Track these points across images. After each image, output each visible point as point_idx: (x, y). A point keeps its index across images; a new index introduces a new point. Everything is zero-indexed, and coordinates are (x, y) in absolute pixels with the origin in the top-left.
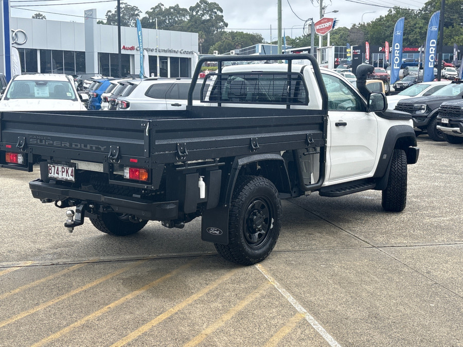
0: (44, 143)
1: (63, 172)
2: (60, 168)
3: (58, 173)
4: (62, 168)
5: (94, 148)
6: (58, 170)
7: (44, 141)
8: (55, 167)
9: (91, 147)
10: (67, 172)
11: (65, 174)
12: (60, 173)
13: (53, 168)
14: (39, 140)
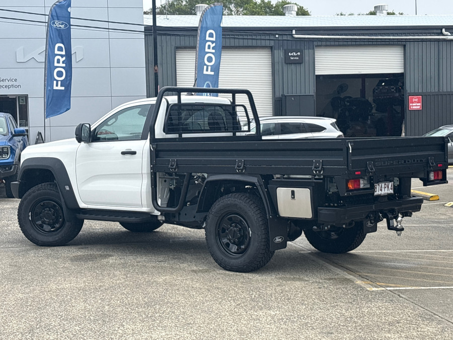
0: (386, 164)
1: (385, 188)
2: (383, 184)
3: (381, 190)
4: (385, 184)
5: (419, 161)
6: (381, 187)
7: (386, 162)
8: (379, 185)
9: (417, 161)
10: (388, 187)
11: (386, 189)
12: (383, 189)
13: (378, 186)
14: (383, 163)
